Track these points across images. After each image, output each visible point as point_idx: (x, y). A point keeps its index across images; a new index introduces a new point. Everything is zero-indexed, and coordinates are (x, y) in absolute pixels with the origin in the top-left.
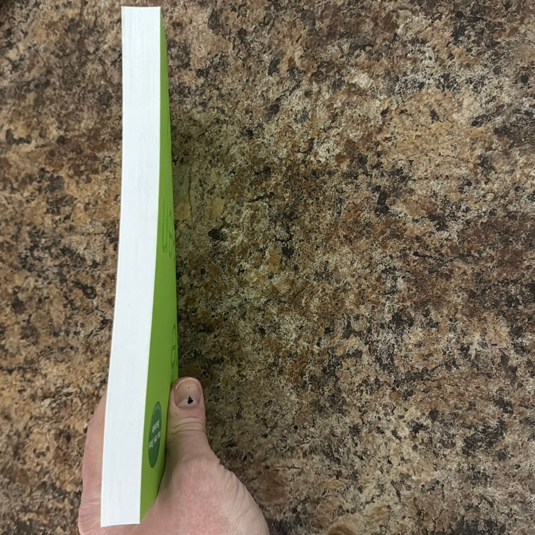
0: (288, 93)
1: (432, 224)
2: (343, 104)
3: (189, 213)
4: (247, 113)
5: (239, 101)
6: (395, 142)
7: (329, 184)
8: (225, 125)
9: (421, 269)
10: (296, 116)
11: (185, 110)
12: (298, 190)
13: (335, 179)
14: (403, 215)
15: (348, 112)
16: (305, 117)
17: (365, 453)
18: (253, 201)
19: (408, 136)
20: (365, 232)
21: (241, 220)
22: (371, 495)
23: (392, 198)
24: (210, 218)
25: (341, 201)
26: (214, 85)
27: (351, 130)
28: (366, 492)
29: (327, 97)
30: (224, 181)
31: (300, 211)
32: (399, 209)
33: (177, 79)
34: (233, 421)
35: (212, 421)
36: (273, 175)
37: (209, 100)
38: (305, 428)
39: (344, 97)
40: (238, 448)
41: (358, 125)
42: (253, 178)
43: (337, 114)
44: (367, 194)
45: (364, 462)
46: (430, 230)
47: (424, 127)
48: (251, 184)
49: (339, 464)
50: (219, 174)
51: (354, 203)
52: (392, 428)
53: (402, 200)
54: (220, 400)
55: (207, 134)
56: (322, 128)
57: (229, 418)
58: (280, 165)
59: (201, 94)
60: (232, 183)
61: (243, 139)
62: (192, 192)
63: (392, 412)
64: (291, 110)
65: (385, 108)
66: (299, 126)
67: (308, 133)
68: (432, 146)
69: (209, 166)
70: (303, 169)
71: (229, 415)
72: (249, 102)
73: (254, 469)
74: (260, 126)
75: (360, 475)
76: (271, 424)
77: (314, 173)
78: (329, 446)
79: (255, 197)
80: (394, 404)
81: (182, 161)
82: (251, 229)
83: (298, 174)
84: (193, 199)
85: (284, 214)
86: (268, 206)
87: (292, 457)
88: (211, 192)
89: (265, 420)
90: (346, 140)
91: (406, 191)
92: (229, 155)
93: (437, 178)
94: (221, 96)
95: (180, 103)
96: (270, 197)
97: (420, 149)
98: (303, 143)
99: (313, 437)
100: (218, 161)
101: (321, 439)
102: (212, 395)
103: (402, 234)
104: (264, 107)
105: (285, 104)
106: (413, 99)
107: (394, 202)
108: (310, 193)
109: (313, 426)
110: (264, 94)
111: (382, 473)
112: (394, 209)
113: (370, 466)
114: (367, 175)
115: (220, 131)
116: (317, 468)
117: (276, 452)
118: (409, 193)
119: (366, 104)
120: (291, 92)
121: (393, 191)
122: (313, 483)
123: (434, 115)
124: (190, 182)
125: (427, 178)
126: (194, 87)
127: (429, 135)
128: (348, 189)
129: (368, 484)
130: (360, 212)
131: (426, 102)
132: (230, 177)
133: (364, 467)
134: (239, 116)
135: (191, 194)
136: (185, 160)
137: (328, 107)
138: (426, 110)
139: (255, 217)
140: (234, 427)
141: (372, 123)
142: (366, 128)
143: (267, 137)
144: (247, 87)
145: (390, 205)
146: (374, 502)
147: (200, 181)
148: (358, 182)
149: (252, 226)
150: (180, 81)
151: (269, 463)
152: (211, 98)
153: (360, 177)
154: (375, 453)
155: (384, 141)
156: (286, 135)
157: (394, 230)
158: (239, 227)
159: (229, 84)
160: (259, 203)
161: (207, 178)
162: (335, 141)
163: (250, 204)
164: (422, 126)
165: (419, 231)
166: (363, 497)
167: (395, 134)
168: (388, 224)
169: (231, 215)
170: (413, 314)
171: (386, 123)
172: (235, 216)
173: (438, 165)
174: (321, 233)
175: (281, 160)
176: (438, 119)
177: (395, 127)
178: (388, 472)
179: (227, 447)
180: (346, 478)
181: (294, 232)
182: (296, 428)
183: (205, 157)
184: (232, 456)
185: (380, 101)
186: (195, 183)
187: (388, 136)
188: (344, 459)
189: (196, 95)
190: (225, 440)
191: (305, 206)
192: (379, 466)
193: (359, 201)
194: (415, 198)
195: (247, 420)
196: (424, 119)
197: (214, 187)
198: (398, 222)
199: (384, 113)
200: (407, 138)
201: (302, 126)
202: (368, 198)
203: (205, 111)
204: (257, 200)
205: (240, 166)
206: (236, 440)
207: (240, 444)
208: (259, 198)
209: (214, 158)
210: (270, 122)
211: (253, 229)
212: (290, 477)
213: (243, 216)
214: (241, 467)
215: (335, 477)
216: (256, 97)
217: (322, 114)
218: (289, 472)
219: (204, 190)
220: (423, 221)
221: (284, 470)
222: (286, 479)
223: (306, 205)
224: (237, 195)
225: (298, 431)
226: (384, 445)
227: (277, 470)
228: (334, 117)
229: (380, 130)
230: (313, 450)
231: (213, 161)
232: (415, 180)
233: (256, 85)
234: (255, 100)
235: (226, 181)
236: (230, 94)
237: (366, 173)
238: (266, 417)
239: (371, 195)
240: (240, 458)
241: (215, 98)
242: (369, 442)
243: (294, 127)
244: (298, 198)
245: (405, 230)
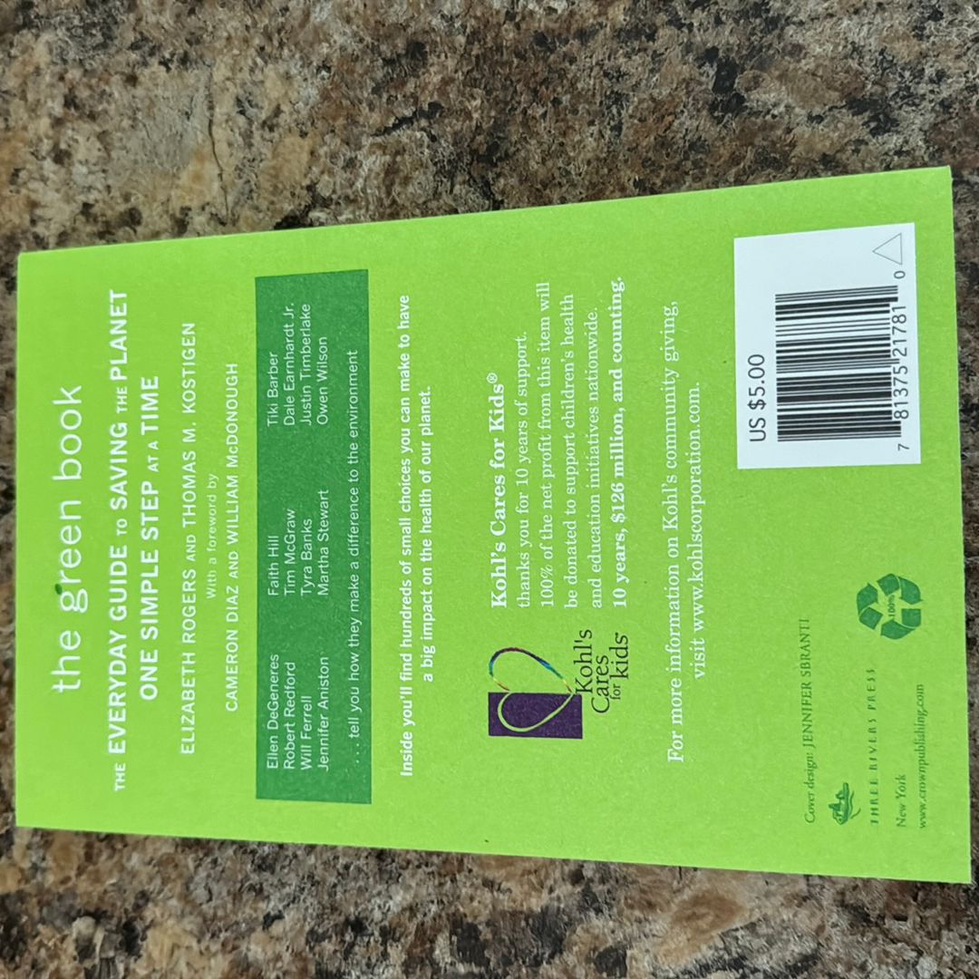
1: (858, 120)
3: (216, 185)
7: (584, 60)
12: (504, 88)
13: (599, 48)
14: (782, 108)
18: (387, 131)
20: (689, 164)
21: (359, 184)
23: (749, 74)
24: (276, 190)
25: (618, 98)
30: (304, 93)
31: (514, 138)
32: (771, 97)
36: (432, 59)
42: (379, 74)
44: (686, 71)
48: (376, 90)
50: (288, 77)
51: (653, 100)
53: (777, 73)
58: (449, 34)
60: (325, 96)
62: (219, 133)
69: (259, 60)
70: (509, 33)
77: (541, 39)
79: (391, 121)
81: (185, 60)
82: (387, 202)
83: (499, 49)
84: (222, 148)
85: (473, 152)
86: (426, 140)
88: (269, 126)
91: (784, 52)
92: (309, 26)
93: (856, 12)
96: (429, 116)
100: (281, 45)
103: (786, 155)
107: (756, 82)
108: (535, 92)
112: (757, 98)
114: (680, 27)
118: (791, 54)
121: (750, 56)
124: (211, 108)
128: (635, 66)
130: (670, 118)
132: (317, 81)
135: (216, 136)
136: (193, 55)
139: (397, 171)
145: (747, 90)
147: (239, 102)
148: (657, 45)
149: (389, 193)
153: (661, 32)
157: (764, 148)
158: (354, 201)
160: (403, 135)
161: (256, 91)
163: (379, 140)
165: (828, 143)
168: (746, 138)
169: (331, 173)
172: (341, 176)
174: (574, 186)
175: (450, 20)
181: (503, 193)
183: (246, 41)
186: (225, 107)
191: (525, 124)
193: (666, 91)
194: (807, 64)
197: (277, 111)
198: (773, 127)
202: (687, 82)
204: (396, 127)
205: (343, 48)
208: (402, 122)
209: (270, 39)
211: (394, 202)
213: (364, 172)
219: (250, 122)
220: (834, 117)
223: (527, 122)
224: (341, 121)
231: (268, 49)
232: (801, 23)
235: (309, 91)
237: (676, 22)
239: (696, 72)
244: (505, 108)
245: (793, 145)
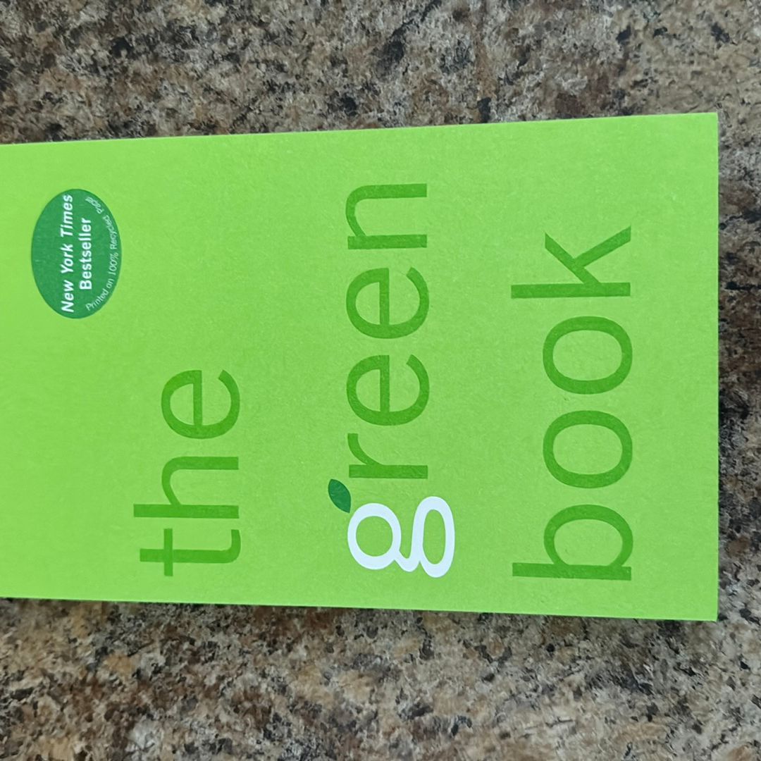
0: (417, 18)
2: (537, 27)
4: (335, 62)
5: (313, 44)
6: (654, 87)
8: (289, 95)
9: (746, 311)
10: (443, 59)
11: (192, 74)
15: (551, 41)
16: (462, 60)
17: (695, 662)
19: (677, 74)
22: (719, 732)
26: (250, 18)
27: (562, 75)
28: (708, 729)
29: (502, 17)
33: (161, 14)
34: (415, 666)
35: (369, 675)
37: (243, 48)
38: (569, 645)
39: (538, 15)
40: (435, 713)
41: (575, 63)
43: (529, 48)
45: (696, 679)
46: (750, 239)
47: (704, 57)
49: (649, 693)
52: (739, 605)
54: (380, 632)
55: (251, 115)
56: (503, 76)
57: (406, 661)
59: (224, 39)
61: (337, 118)
63: (735, 576)
64: (431, 49)
65: (624, 27)
66: (454, 78)
67: (476, 91)
68: (726, 90)
71: (403, 656)
72: (335, 42)
73: (477, 745)
74: (368, 86)
75: (693, 703)
76: (499, 653)
78: (625, 666)
80: (738, 563)
87: (553, 703)
89: (484, 647)
90: (555, 95)
94: (270, 37)
95: (176, 60)
97: (705, 95)
98: (466, 111)
99: (588, 658)
101: (606, 658)
102: (361, 626)
104: (371, 49)
105: (415, 39)
106: (673, 8)
109: (586, 638)
110: (367, 23)
111: (733, 688)
113: (710, 682)
115: (280, 107)
116: (607, 712)
117: (519, 702)
119: (583, 25)
120: (424, 15)
122: (603, 741)
123: (719, 33)
125: (728, 147)
126: (204, 27)
127: (716, 69)
129: (711, 715)
131: (699, 11)
133: (698, 688)
134: (317, 72)
137: (507, 36)
138: (701, 24)
140: (419, 677)
141: (603, 57)
142: (593, 67)
143: (388, 107)
144: (324, 13)
146: (726, 742)
150: (169, 16)
151: (505, 726)
152: (246, 43)
154: (716, 657)
155: (632, 87)
156: (427, 99)
159: (283, 12)
162: (534, 100)
164: (701, 54)
166: (704, 740)
167: (653, 74)
170: (745, 395)
171: (631, 55)
173: (743, 122)
176: (728, 39)
177: (649, 60)
178: (743, 684)
179: (412, 718)
180: (667, 715)
182: (551, 649)
184: (425, 731)
185: (611, 15)
187: (639, 77)
188: (657, 682)
189: (211, 42)
190: (405, 705)
192: (726, 677)
195: (445, 658)
196: (703, 41)
199: (623, 37)
200: (676, 79)
201: (460, 77)
203: (238, 71)
206: (428, 699)
207: (439, 705)
210: (389, 77)
212: (554, 742)
214: (449, 749)
215: (645, 719)
216: (348, 31)
217: (498, 52)
218: (550, 732)
221: (541, 734)
222: (548, 746)
225: (556, 653)
226: (729, 639)
227: (527, 736)
228: (523, 55)
229: (621, 69)
230: (594, 682)
233: (344, 9)
234: (347, 38)
236: (289, 31)
238: (484, 643)
240: (445, 730)
241: (257, 43)
242: (700, 640)
243: (442, 82)
